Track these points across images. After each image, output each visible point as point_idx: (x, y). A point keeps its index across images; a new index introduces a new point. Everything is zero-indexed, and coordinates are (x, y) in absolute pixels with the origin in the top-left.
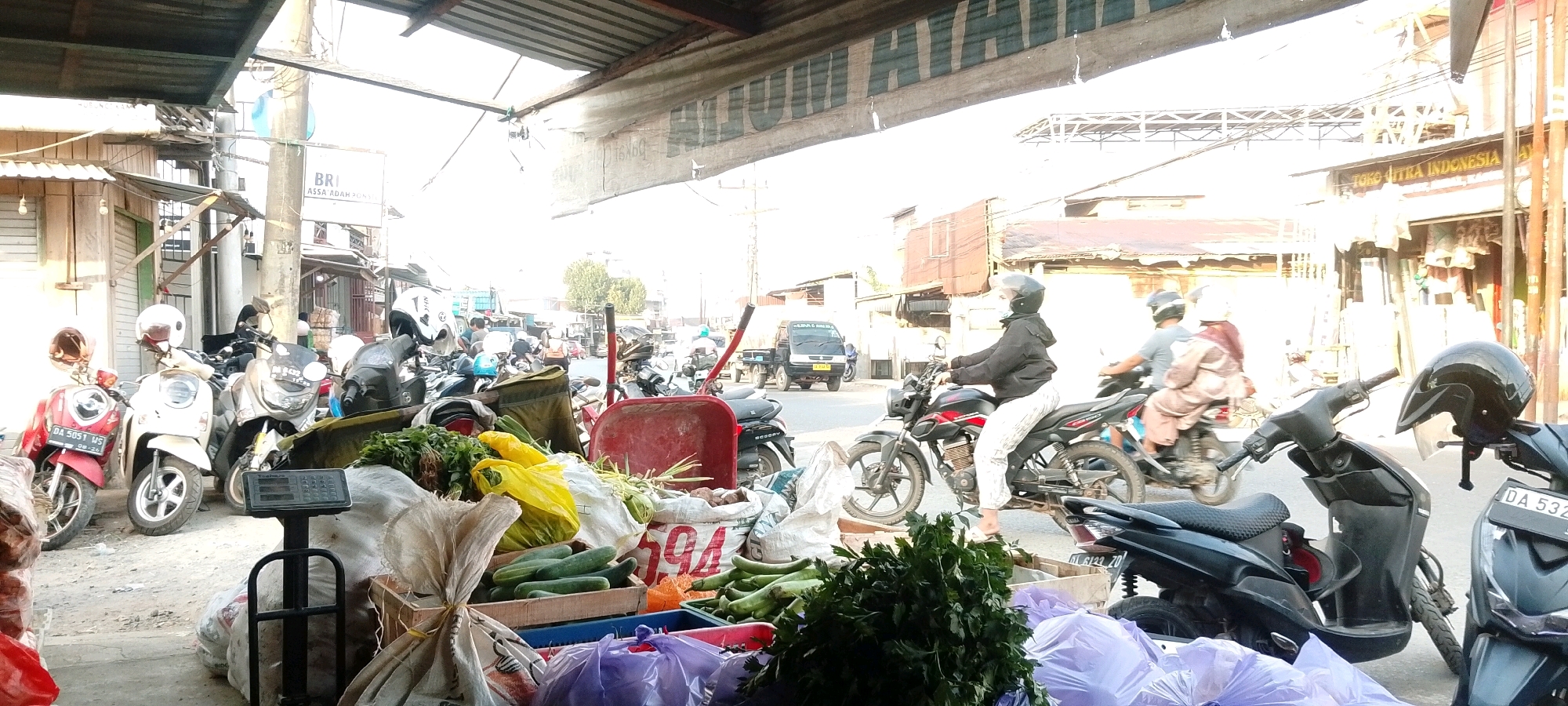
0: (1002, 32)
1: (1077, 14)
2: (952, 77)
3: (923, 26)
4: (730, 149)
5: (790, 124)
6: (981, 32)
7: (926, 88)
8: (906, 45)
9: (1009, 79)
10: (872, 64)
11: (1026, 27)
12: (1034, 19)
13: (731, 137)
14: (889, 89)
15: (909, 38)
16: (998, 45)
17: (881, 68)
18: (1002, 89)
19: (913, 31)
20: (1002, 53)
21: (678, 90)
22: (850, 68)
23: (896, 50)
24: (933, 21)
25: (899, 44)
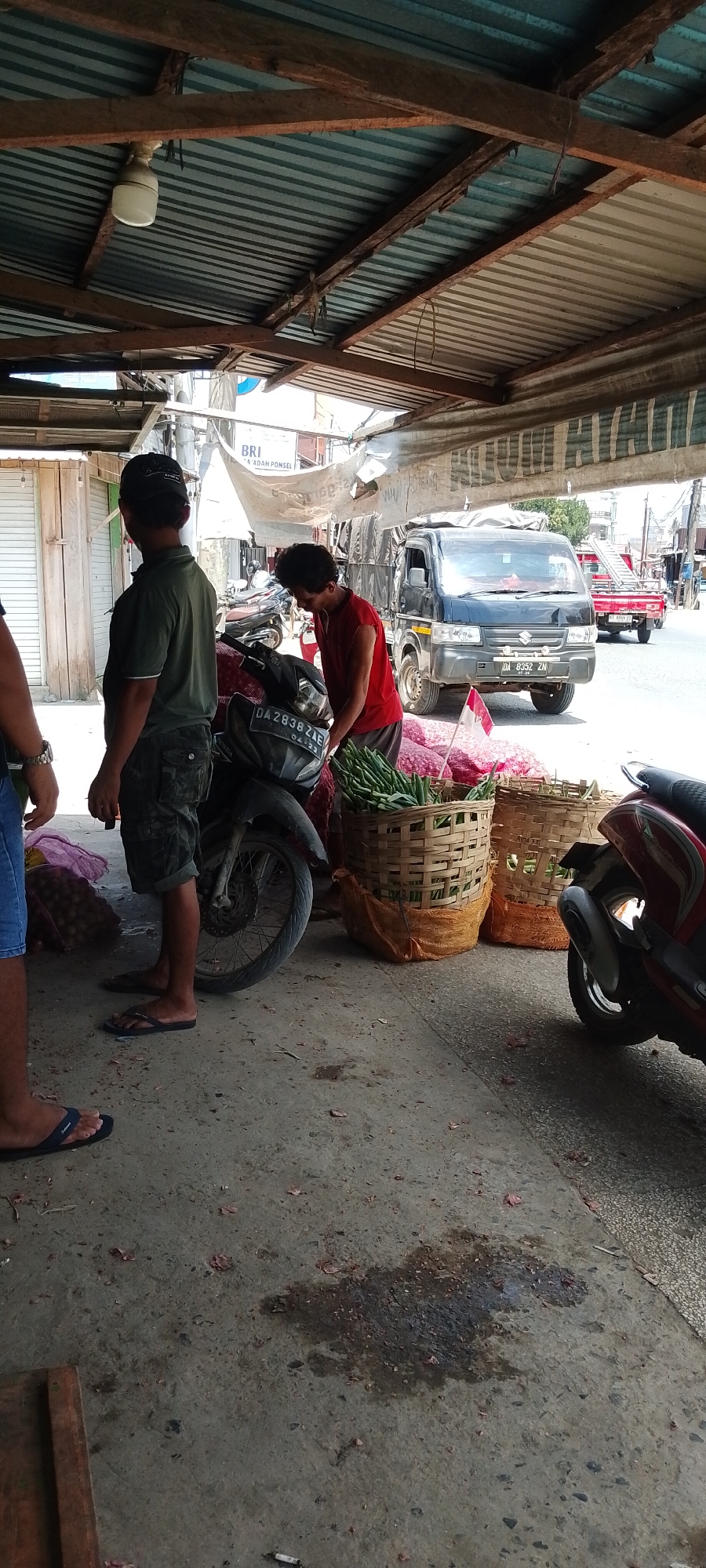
0: (637, 436)
1: (677, 432)
2: (611, 464)
3: (596, 420)
4: (488, 491)
5: (521, 479)
6: (627, 433)
7: (596, 469)
8: (586, 433)
9: (641, 473)
10: (568, 443)
11: (650, 436)
12: (655, 431)
13: (488, 482)
14: (577, 465)
15: (587, 427)
16: (635, 445)
17: (572, 447)
18: (637, 480)
19: (589, 422)
20: (638, 452)
21: (455, 437)
22: (555, 443)
23: (580, 435)
24: (602, 417)
25: (582, 431)
